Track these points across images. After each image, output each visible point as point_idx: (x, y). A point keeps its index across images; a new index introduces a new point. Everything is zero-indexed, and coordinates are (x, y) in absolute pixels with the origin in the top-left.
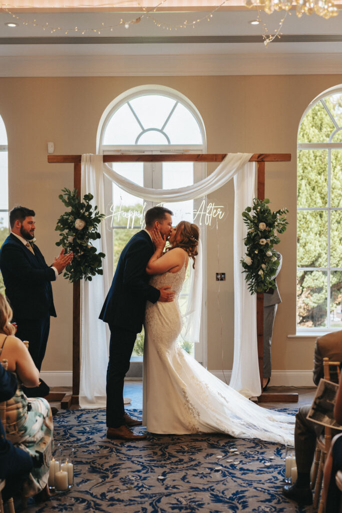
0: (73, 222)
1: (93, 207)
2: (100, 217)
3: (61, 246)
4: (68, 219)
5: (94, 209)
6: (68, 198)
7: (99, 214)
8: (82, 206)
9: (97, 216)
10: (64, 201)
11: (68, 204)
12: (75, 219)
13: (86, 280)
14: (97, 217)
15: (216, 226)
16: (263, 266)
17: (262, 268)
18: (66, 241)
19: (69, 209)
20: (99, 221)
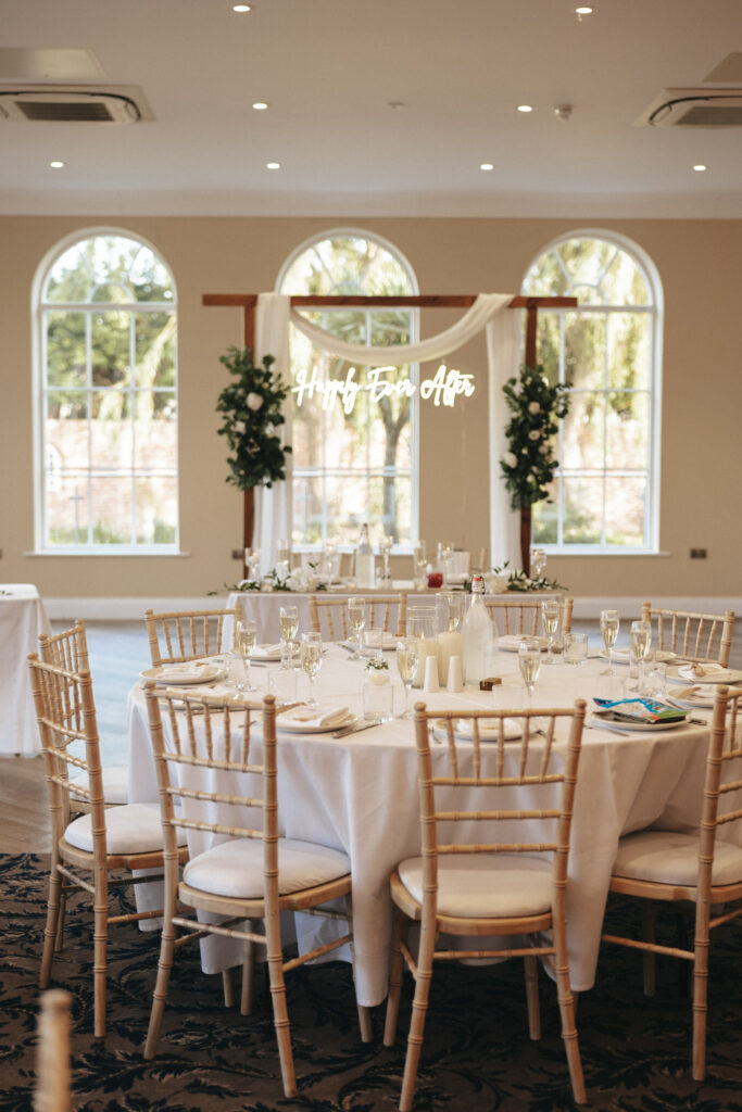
0: (243, 399)
1: (275, 376)
2: (285, 390)
3: (226, 435)
4: (236, 393)
5: (276, 378)
6: (236, 362)
7: (284, 386)
8: (259, 373)
9: (281, 388)
10: (228, 366)
11: (235, 371)
12: (247, 393)
14: (281, 391)
15: (461, 408)
16: (534, 469)
17: (532, 473)
18: (232, 428)
19: (237, 378)
20: (284, 397)
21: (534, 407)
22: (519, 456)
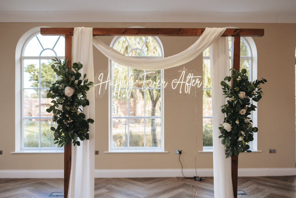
0: (63, 90)
1: (82, 76)
2: (89, 84)
3: (52, 112)
4: (59, 87)
5: (83, 77)
6: (60, 67)
7: (88, 82)
8: (72, 74)
9: (87, 83)
10: (55, 70)
11: (59, 74)
12: (65, 87)
13: (74, 145)
14: (86, 85)
15: (194, 94)
16: (243, 133)
17: (241, 135)
18: (56, 108)
19: (60, 78)
20: (88, 89)
21: (242, 95)
22: (233, 125)
